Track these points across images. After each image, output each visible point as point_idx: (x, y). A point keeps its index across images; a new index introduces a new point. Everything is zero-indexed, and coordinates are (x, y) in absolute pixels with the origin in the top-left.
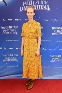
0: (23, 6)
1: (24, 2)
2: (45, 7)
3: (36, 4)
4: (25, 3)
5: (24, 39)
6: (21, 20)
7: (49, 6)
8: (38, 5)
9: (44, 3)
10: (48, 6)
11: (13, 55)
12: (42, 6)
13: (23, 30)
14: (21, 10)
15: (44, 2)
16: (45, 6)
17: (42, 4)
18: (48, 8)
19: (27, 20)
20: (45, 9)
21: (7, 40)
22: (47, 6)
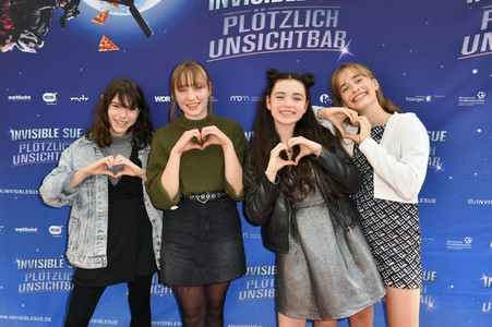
0: (225, 38)
1: (227, 20)
2: (327, 41)
3: (282, 26)
4: (231, 22)
7: (344, 33)
8: (294, 29)
9: (322, 23)
10: (341, 36)
12: (314, 35)
14: (216, 53)
15: (320, 18)
16: (328, 33)
17: (311, 28)
18: (339, 43)
19: (239, 98)
20: (326, 46)
22: (337, 33)
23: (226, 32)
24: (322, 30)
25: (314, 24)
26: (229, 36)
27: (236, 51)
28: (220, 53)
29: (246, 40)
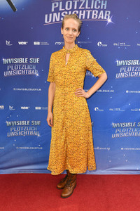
0: (53, 13)
1: (53, 4)
2: (101, 16)
3: (80, 8)
4: (55, 5)
5: (53, 87)
6: (46, 44)
7: (110, 12)
8: (85, 9)
9: (99, 7)
10: (108, 13)
11: (30, 123)
12: (95, 13)
13: (50, 67)
14: (48, 21)
15: (98, 4)
16: (102, 12)
17: (94, 9)
18: (107, 17)
19: (59, 43)
20: (101, 18)
21: (14, 89)
22: (106, 12)
23: (53, 10)
24: (99, 10)
25: (95, 7)
26: (54, 12)
27: (58, 20)
28: (50, 21)
29: (62, 14)
